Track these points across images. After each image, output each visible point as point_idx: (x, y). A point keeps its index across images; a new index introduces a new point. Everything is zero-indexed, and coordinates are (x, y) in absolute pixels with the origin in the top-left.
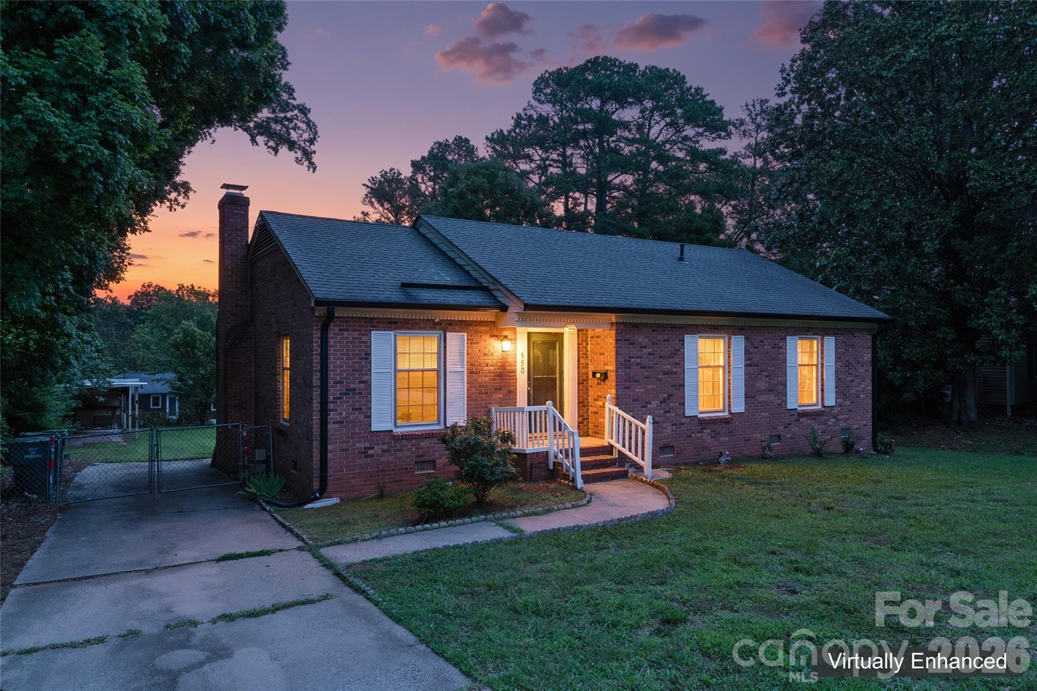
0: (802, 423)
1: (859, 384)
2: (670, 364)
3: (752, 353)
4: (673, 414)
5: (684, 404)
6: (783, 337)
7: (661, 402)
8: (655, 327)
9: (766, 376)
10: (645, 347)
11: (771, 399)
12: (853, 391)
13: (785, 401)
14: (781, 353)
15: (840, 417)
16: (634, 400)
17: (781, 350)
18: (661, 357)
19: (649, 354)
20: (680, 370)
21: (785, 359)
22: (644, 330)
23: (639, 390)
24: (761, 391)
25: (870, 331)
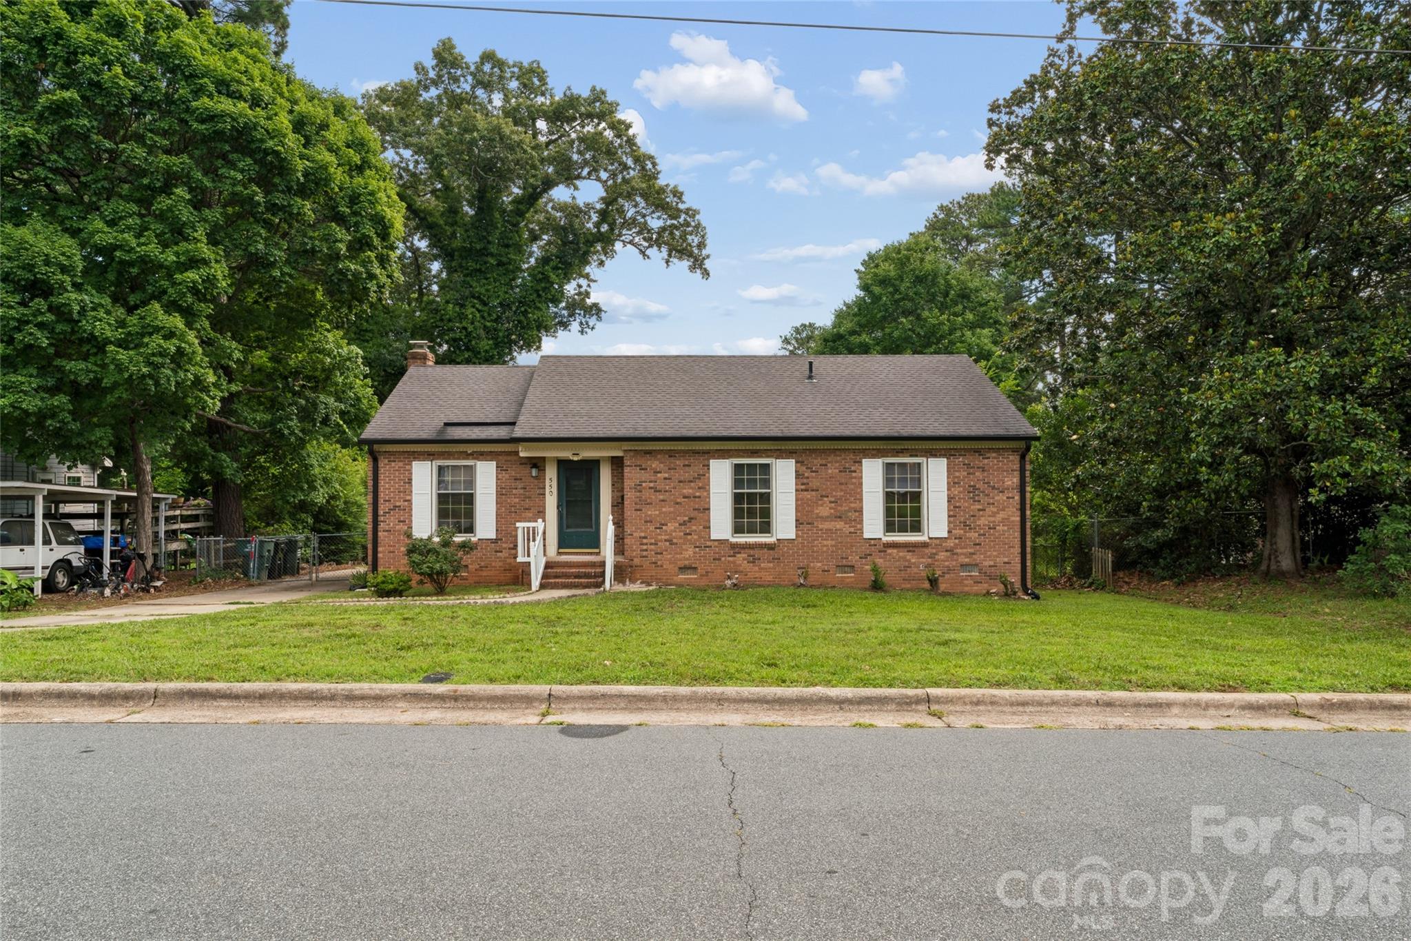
0: (890, 554)
1: (994, 514)
2: (691, 488)
3: (808, 478)
4: (696, 537)
5: (709, 528)
6: (858, 459)
7: (680, 525)
8: (671, 454)
9: (831, 502)
10: (660, 472)
11: (838, 527)
12: (982, 521)
13: (861, 529)
14: (855, 478)
15: (959, 551)
16: (646, 522)
17: (854, 474)
18: (680, 482)
19: (665, 479)
20: (705, 494)
21: (861, 484)
22: (659, 456)
23: (652, 512)
24: (822, 517)
25: (1014, 451)
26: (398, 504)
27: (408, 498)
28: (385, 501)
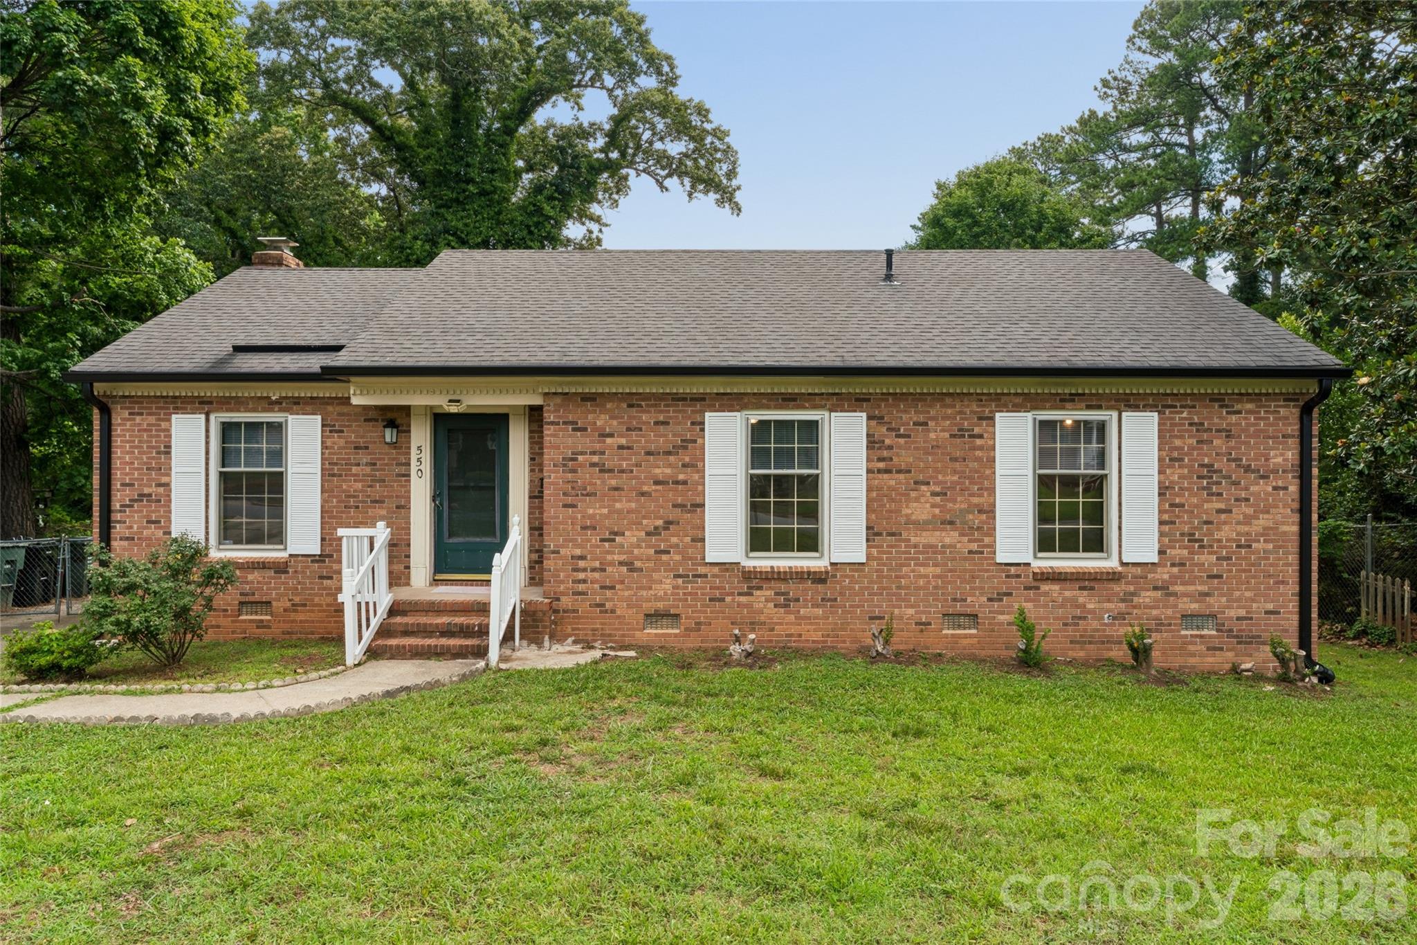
0: (1046, 594)
1: (1247, 520)
2: (670, 466)
3: (890, 448)
4: (678, 557)
5: (703, 540)
6: (987, 413)
7: (648, 534)
8: (633, 401)
9: (934, 494)
10: (611, 435)
11: (948, 541)
12: (1226, 533)
13: (992, 546)
14: (981, 448)
15: (1179, 588)
16: (584, 528)
17: (979, 442)
18: (649, 453)
19: (621, 447)
20: (696, 476)
21: (993, 460)
22: (609, 406)
23: (596, 510)
24: (916, 523)
25: (1289, 398)
26: (146, 491)
27: (164, 480)
28: (122, 485)
